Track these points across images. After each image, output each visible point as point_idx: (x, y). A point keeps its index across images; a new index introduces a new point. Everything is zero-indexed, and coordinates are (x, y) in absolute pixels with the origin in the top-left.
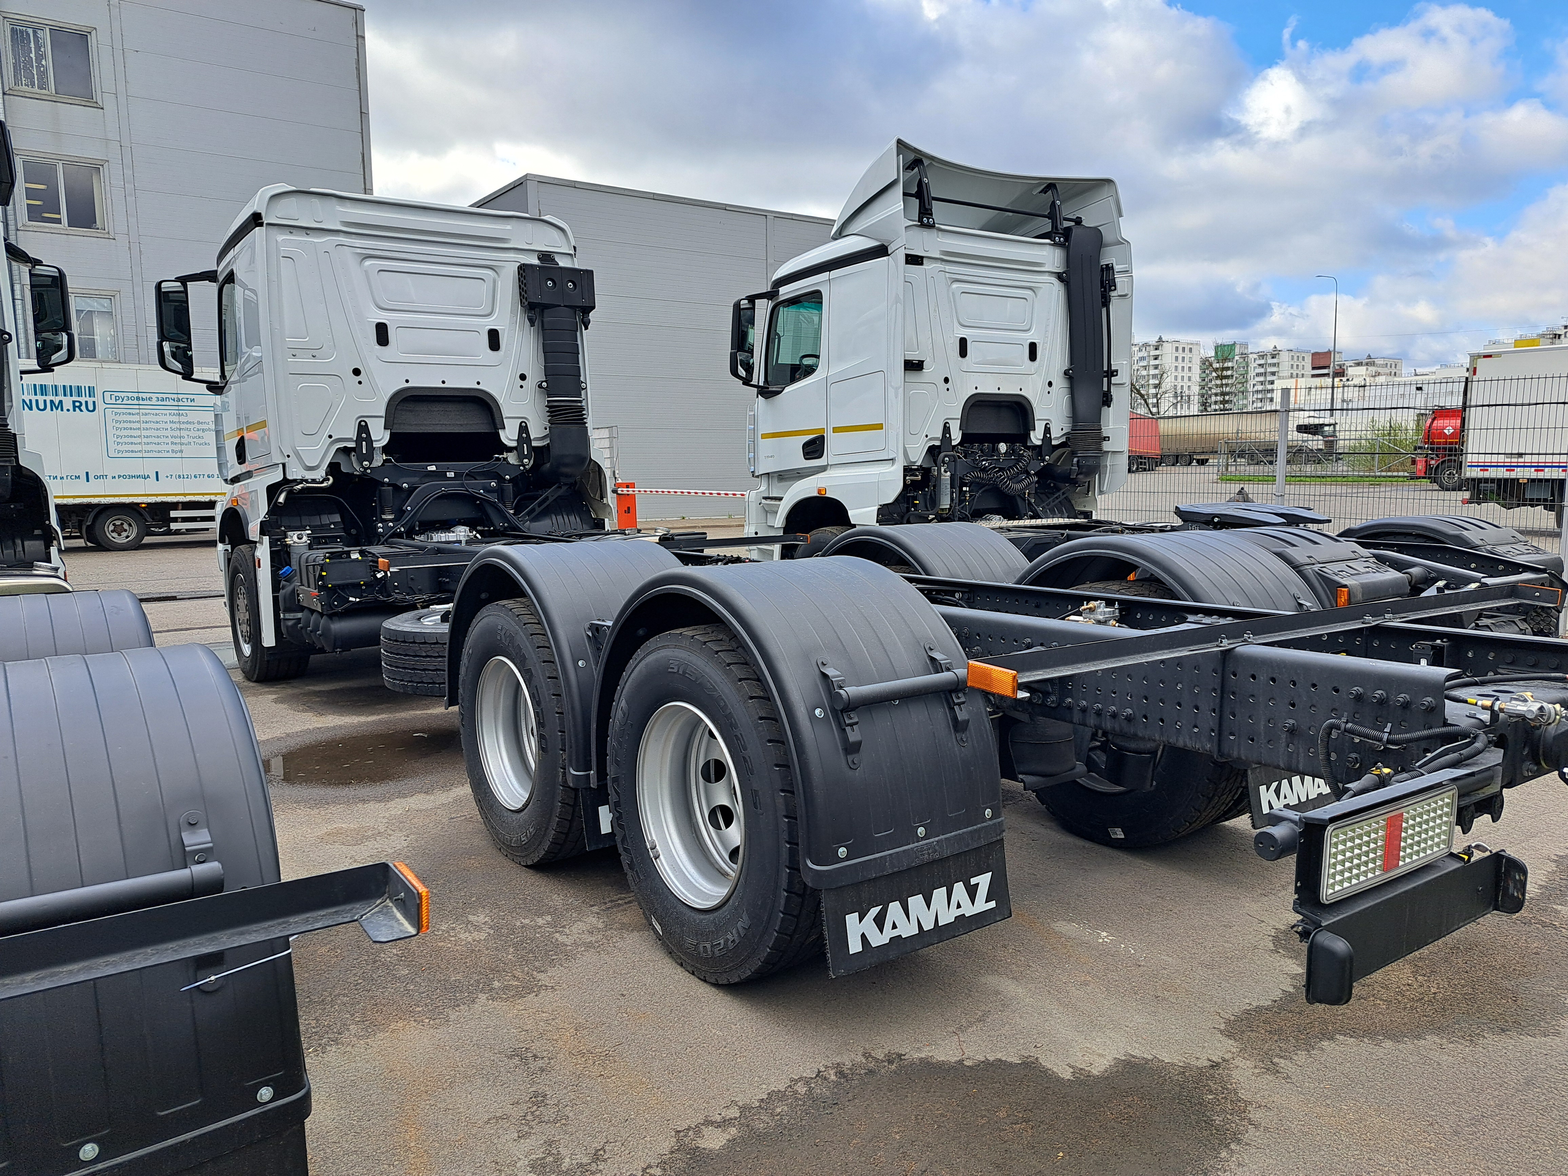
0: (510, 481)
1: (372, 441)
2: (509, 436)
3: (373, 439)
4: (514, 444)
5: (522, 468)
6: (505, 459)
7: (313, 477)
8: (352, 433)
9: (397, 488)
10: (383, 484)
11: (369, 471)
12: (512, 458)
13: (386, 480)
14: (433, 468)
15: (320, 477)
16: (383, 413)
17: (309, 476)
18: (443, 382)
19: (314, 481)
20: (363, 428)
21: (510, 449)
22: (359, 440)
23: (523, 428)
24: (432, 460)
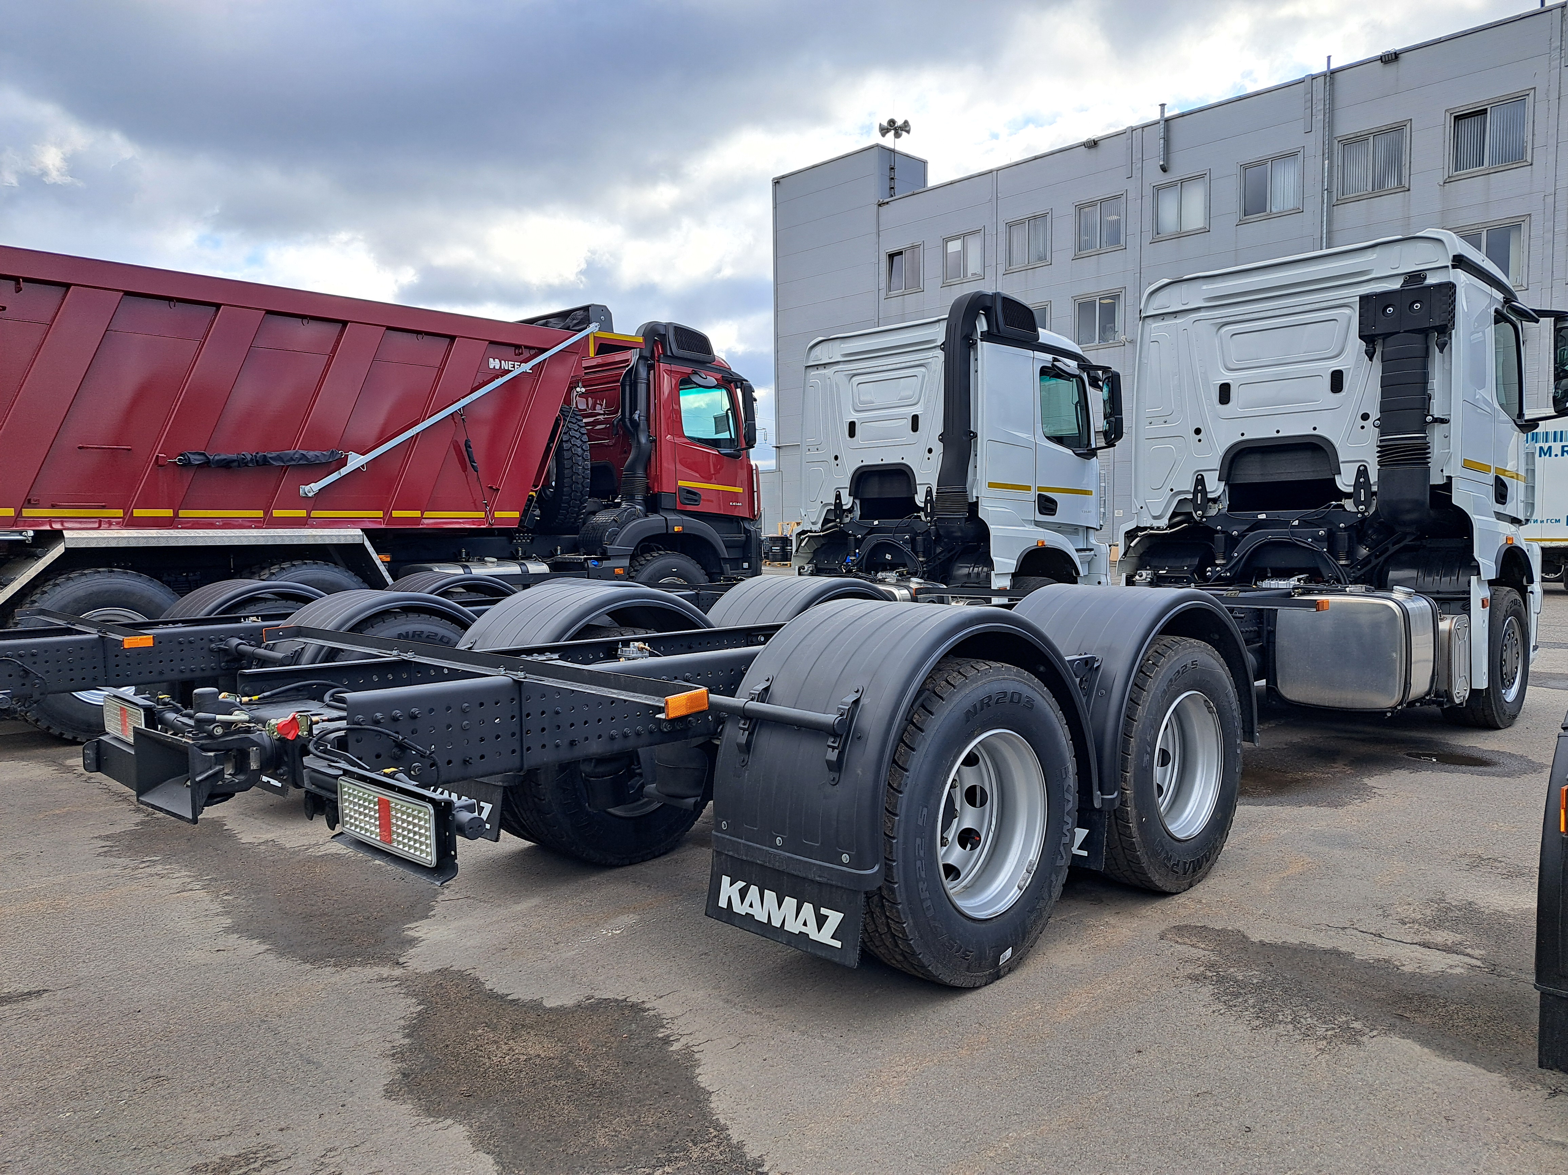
0: (1345, 529)
1: (1207, 493)
2: (1345, 481)
3: (1208, 490)
4: (1350, 490)
5: (1359, 515)
6: (1342, 506)
7: (1159, 525)
8: (1189, 486)
9: (1229, 536)
10: (1217, 532)
11: (1204, 520)
12: (1349, 505)
13: (1219, 527)
14: (1262, 516)
15: (1163, 525)
16: (1217, 465)
17: (1156, 523)
18: (1278, 432)
19: (1158, 528)
20: (1200, 481)
21: (1348, 496)
22: (1195, 493)
23: (1362, 472)
24: (1262, 509)
